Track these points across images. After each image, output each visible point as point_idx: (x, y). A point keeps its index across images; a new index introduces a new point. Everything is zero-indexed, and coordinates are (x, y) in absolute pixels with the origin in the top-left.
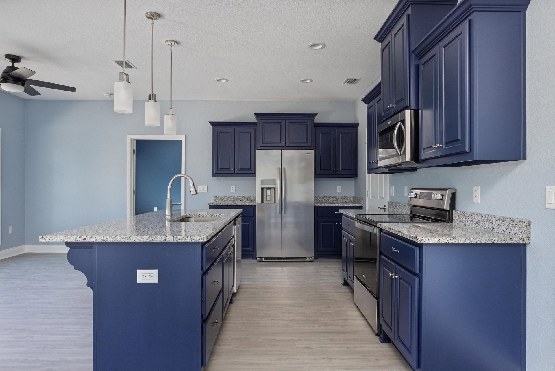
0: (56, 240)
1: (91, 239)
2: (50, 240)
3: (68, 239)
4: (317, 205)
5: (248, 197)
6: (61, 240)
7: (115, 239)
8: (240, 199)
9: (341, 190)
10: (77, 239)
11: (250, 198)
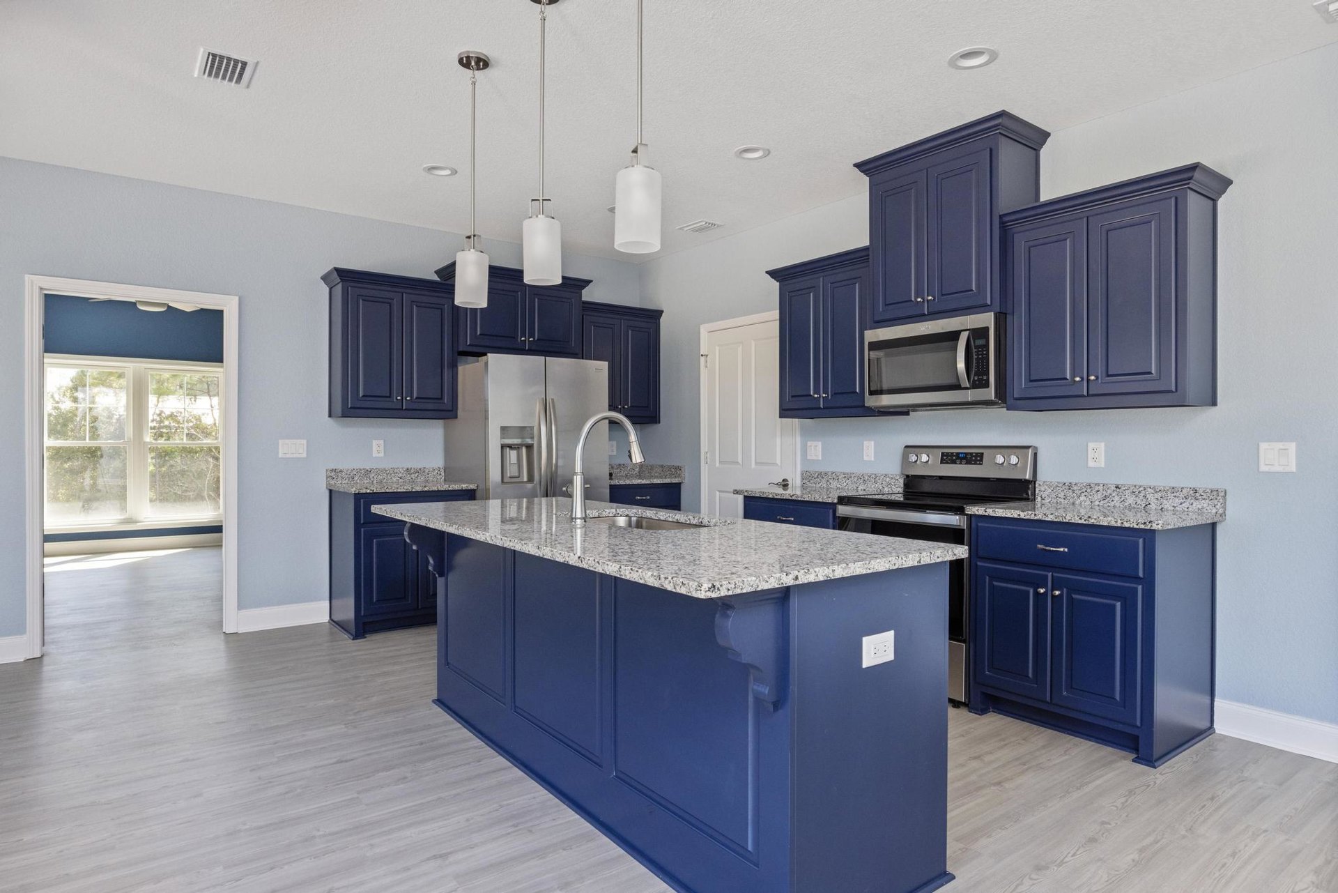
0: (742, 589)
1: (808, 576)
2: (729, 590)
3: (764, 583)
4: (615, 482)
5: (420, 469)
6: (752, 586)
7: (846, 571)
8: (400, 475)
9: (615, 450)
10: (782, 581)
11: (424, 472)
